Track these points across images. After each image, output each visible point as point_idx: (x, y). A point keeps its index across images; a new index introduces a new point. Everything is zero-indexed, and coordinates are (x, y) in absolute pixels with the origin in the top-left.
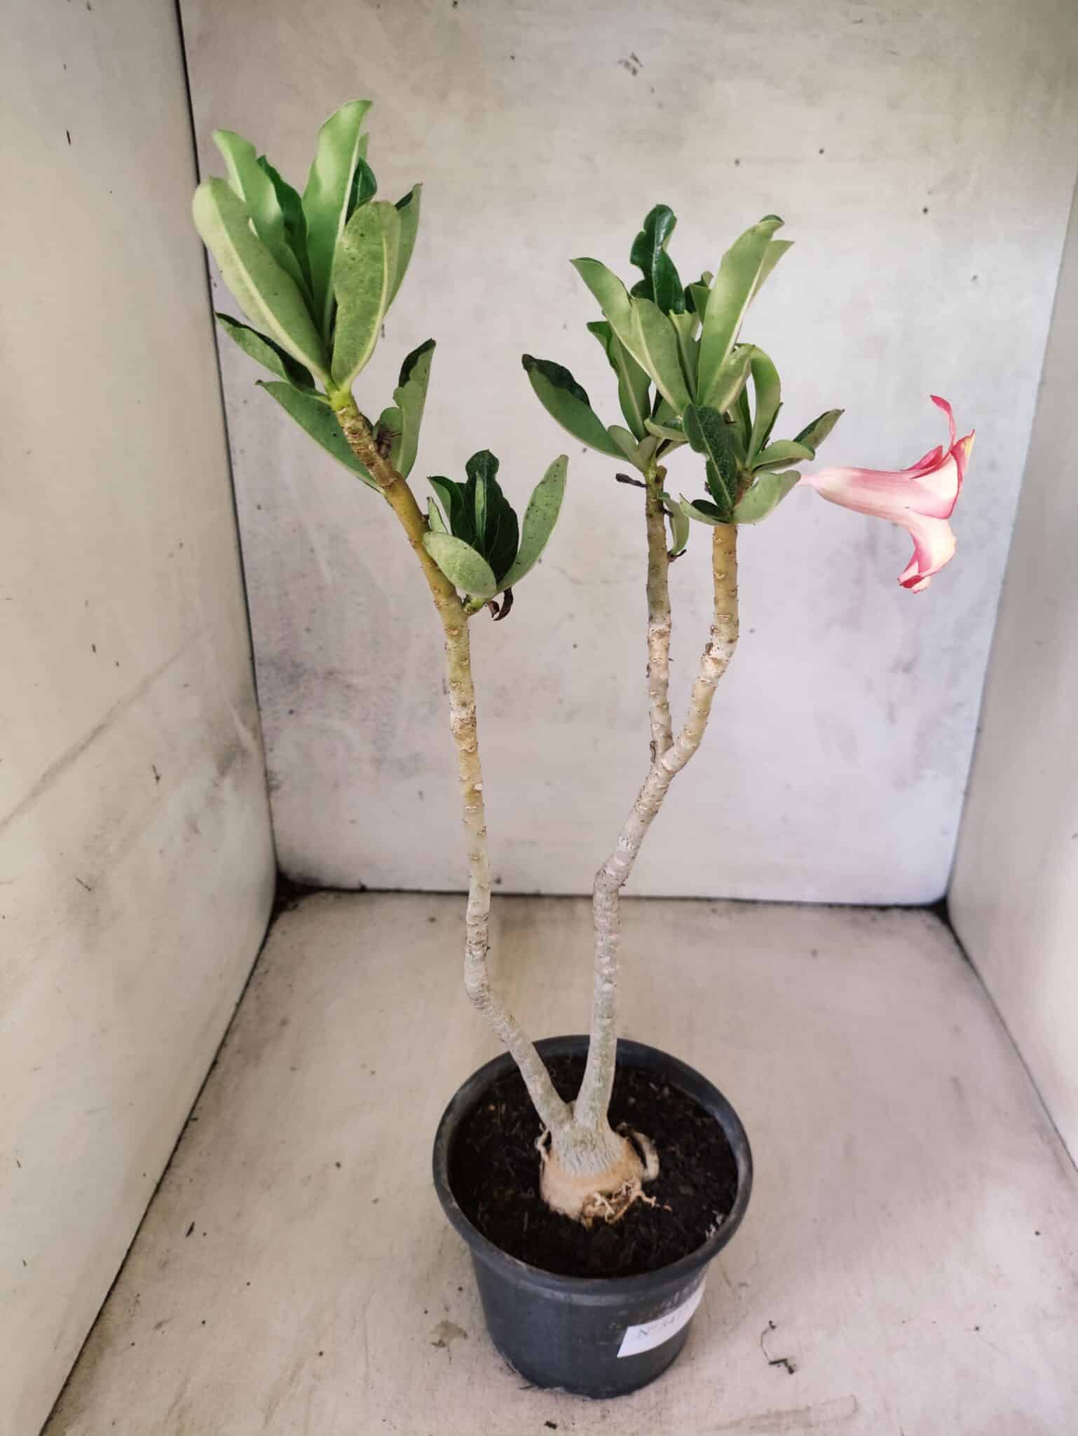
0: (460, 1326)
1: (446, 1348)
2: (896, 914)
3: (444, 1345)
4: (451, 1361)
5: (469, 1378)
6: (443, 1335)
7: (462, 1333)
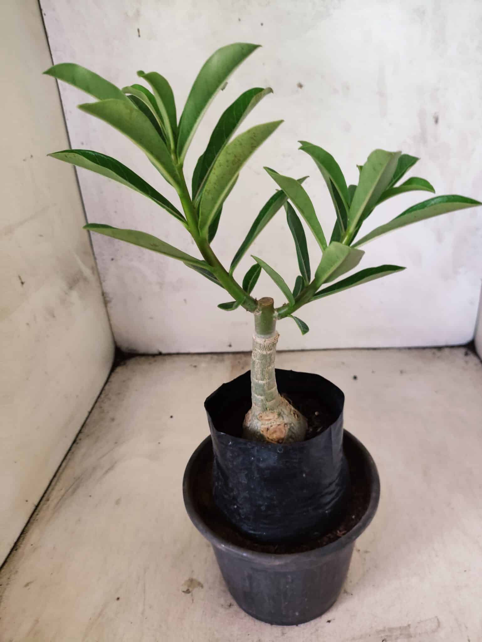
0: (199, 580)
1: (190, 594)
2: (447, 351)
3: (189, 592)
4: (193, 602)
5: (203, 612)
6: (189, 586)
7: (200, 585)
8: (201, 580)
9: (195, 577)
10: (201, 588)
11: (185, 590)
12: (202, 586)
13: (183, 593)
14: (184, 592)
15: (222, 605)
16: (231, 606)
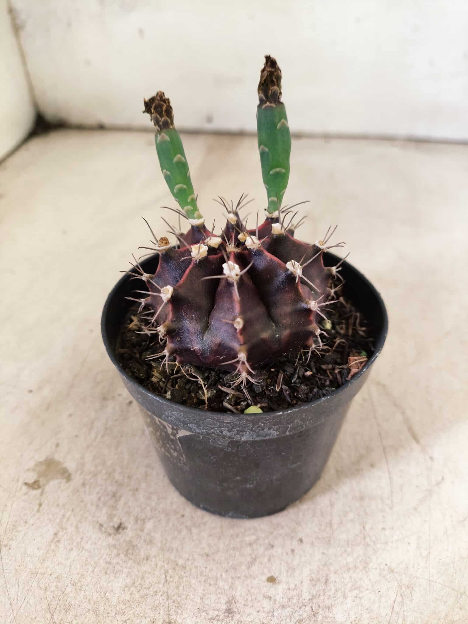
0: (65, 465)
1: (39, 491)
3: (39, 487)
4: (38, 511)
5: (56, 534)
6: (41, 474)
7: (67, 476)
8: (71, 465)
9: (58, 457)
10: (64, 481)
11: (31, 481)
12: (69, 478)
13: (25, 488)
14: (26, 484)
15: (101, 525)
16: (120, 530)
